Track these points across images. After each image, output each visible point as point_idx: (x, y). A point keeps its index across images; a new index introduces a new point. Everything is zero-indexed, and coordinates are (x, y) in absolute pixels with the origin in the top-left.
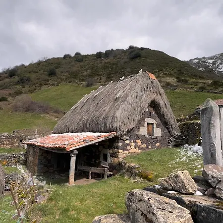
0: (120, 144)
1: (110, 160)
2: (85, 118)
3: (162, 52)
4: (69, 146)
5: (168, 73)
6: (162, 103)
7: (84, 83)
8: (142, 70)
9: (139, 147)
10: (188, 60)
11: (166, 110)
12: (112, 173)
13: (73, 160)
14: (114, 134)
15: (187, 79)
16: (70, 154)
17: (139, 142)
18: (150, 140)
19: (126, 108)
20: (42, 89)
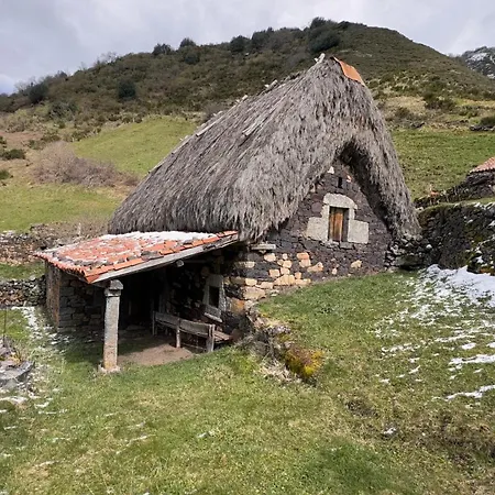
0: (250, 264)
1: (224, 303)
2: (171, 193)
3: (395, 32)
4: (96, 271)
5: (404, 85)
6: (374, 152)
7: (200, 114)
8: (323, 55)
9: (303, 271)
10: (461, 54)
11: (386, 172)
12: (226, 337)
13: (113, 306)
14: (230, 237)
15: (454, 99)
16: (103, 290)
17: (305, 259)
18: (336, 254)
19: (269, 165)
20: (103, 130)
